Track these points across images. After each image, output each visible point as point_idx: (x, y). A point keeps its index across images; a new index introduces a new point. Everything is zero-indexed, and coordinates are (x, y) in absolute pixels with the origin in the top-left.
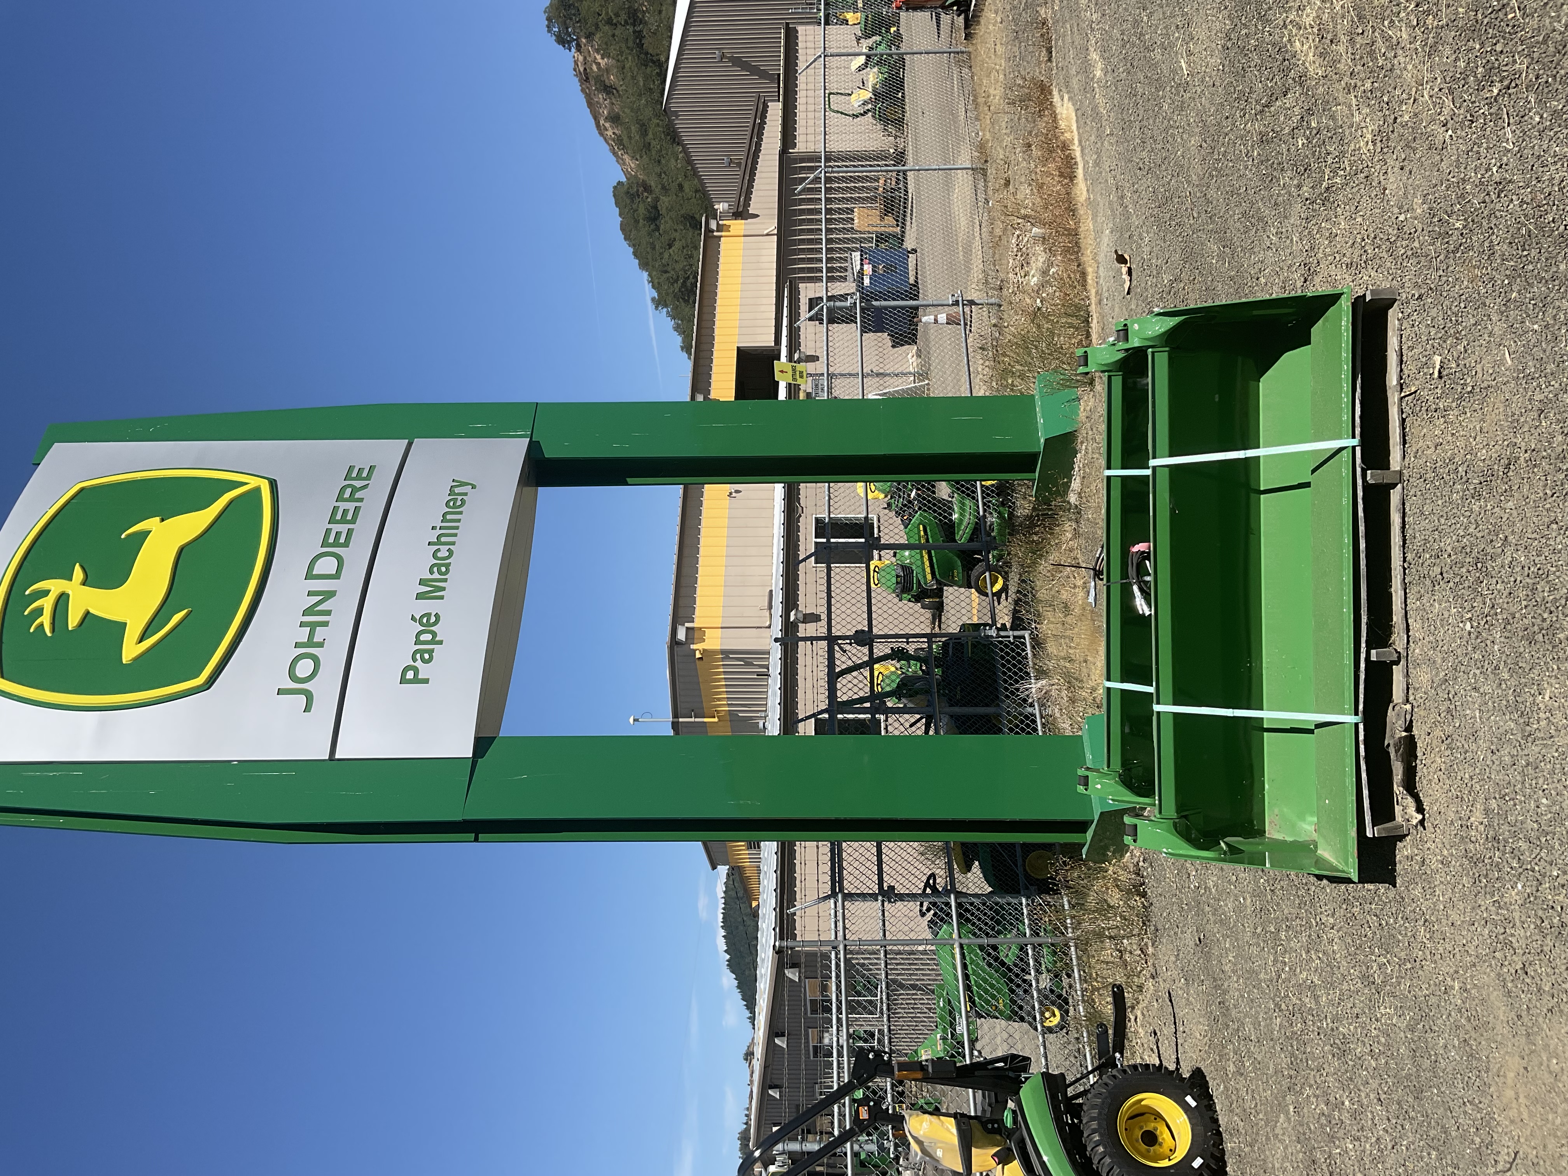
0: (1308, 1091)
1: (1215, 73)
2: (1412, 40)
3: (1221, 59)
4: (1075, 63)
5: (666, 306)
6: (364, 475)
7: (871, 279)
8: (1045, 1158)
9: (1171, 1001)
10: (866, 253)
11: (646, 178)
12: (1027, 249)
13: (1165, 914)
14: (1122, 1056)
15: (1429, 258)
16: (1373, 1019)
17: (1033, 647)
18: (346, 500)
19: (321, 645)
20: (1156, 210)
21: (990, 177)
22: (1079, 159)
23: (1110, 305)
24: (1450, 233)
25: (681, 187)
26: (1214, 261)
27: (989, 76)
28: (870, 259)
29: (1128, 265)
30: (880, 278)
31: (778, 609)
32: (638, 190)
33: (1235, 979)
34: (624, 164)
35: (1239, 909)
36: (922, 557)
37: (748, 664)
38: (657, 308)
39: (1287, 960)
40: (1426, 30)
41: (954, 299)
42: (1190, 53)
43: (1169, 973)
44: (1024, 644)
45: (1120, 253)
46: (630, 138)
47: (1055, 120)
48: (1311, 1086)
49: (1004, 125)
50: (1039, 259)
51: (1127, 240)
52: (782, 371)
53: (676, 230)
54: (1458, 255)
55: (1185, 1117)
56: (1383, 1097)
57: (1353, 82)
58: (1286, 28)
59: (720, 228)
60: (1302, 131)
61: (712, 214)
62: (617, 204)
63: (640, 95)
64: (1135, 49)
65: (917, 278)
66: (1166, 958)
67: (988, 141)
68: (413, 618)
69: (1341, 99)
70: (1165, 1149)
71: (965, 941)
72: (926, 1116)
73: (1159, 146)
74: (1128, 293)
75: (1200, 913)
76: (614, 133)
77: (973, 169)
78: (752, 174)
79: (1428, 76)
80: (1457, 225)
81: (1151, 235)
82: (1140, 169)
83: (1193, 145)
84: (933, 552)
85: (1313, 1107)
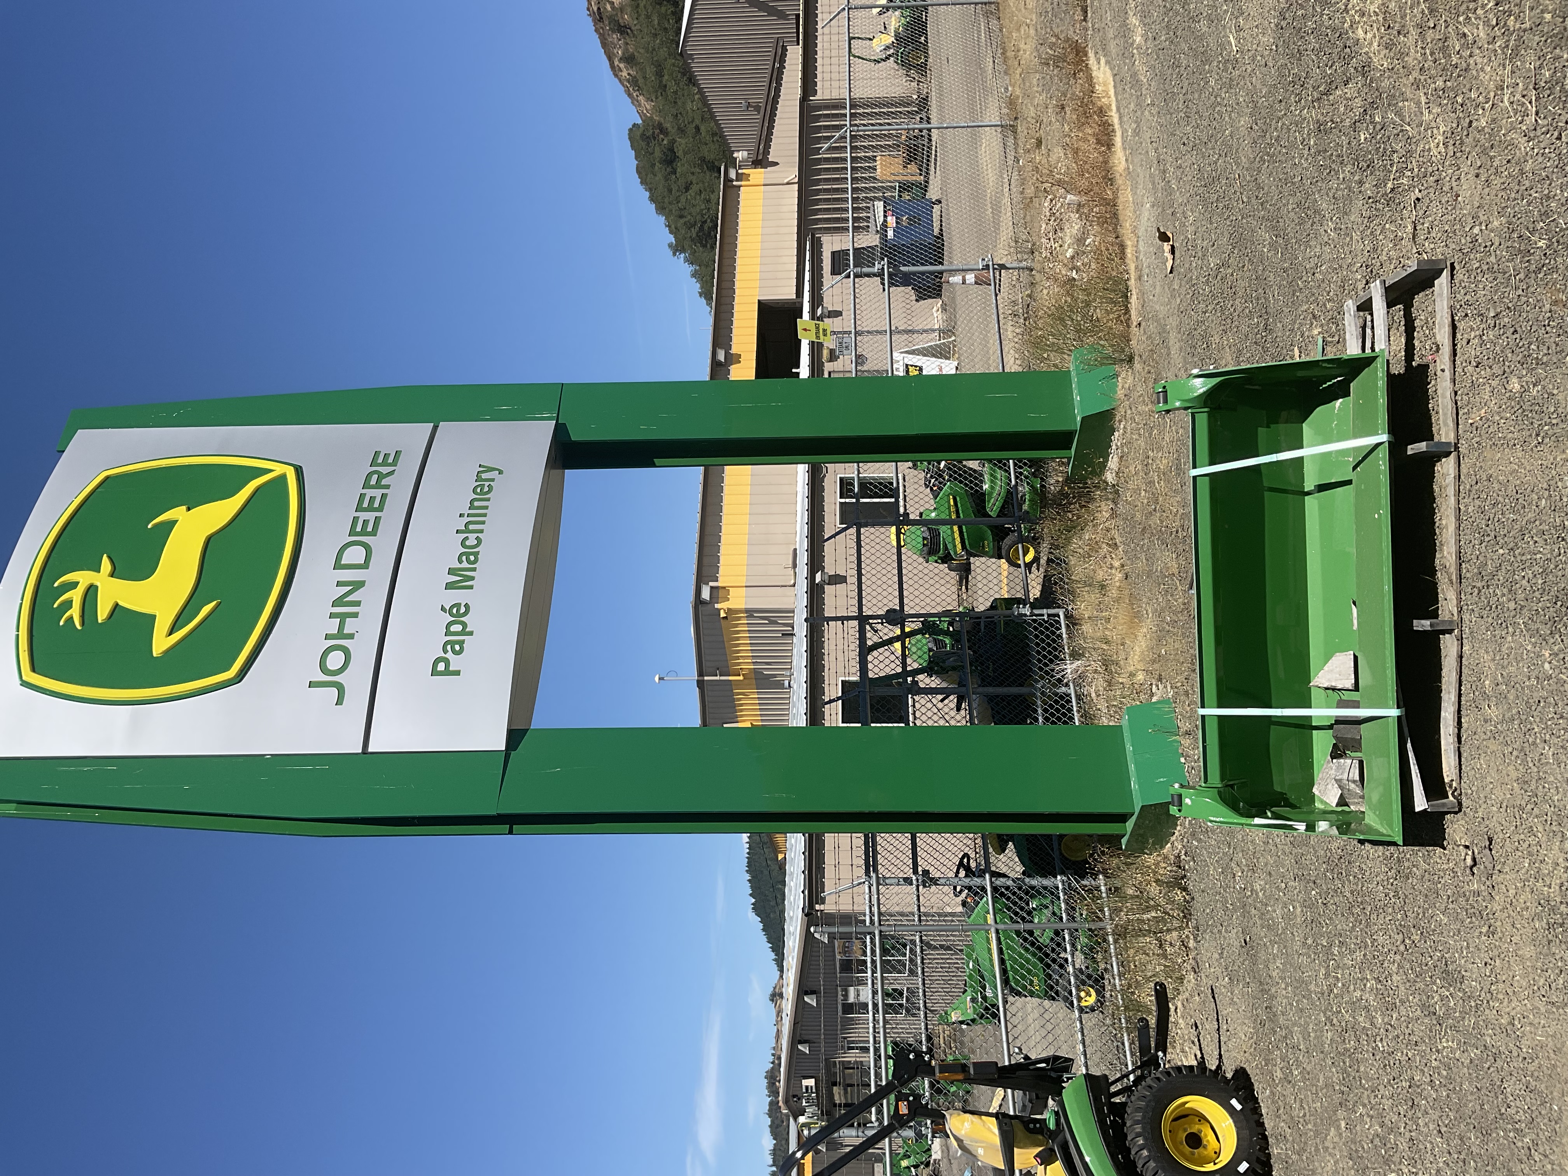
0: (1361, 1110)
1: (1267, 53)
2: (1491, 40)
3: (1274, 38)
4: (1113, 26)
5: (683, 250)
6: (390, 460)
7: (894, 231)
8: (1087, 1159)
9: (1214, 997)
10: (889, 205)
11: (662, 120)
12: (1061, 214)
13: (1208, 911)
14: (1165, 1055)
15: (1507, 275)
16: (1434, 1050)
17: (1067, 626)
18: (373, 487)
19: (351, 636)
20: (1202, 189)
21: (1021, 136)
22: (1117, 127)
23: (1151, 282)
24: (1532, 251)
25: (697, 128)
26: (1265, 250)
27: (1018, 30)
28: (893, 211)
29: (1171, 243)
30: (903, 230)
31: (803, 570)
32: (654, 133)
33: (1283, 986)
34: (640, 105)
35: (1288, 917)
36: (953, 532)
37: (773, 622)
38: (674, 254)
39: (1339, 976)
40: (1507, 32)
41: (985, 263)
42: (1239, 29)
43: (1212, 970)
44: (1059, 622)
45: (1162, 231)
46: (645, 78)
47: (1092, 85)
48: (1364, 1106)
49: (1035, 82)
50: (1073, 227)
51: (1170, 217)
52: (805, 330)
53: (693, 173)
54: (1540, 276)
55: (1231, 1121)
56: (1443, 1129)
57: (1422, 78)
58: (1347, 13)
59: (739, 177)
60: (1365, 125)
61: (732, 162)
62: (633, 147)
63: (655, 35)
64: (1178, 18)
65: (941, 230)
66: (1209, 955)
67: (1018, 97)
68: (443, 609)
69: (1409, 95)
70: (1210, 1152)
71: (1001, 927)
72: (968, 1115)
73: (1205, 123)
74: (1171, 272)
75: (1245, 914)
76: (629, 74)
77: (1002, 126)
78: (772, 121)
79: (1508, 81)
80: (1540, 244)
81: (1197, 214)
82: (1184, 144)
83: (1243, 126)
84: (964, 527)
85: (1367, 1126)
